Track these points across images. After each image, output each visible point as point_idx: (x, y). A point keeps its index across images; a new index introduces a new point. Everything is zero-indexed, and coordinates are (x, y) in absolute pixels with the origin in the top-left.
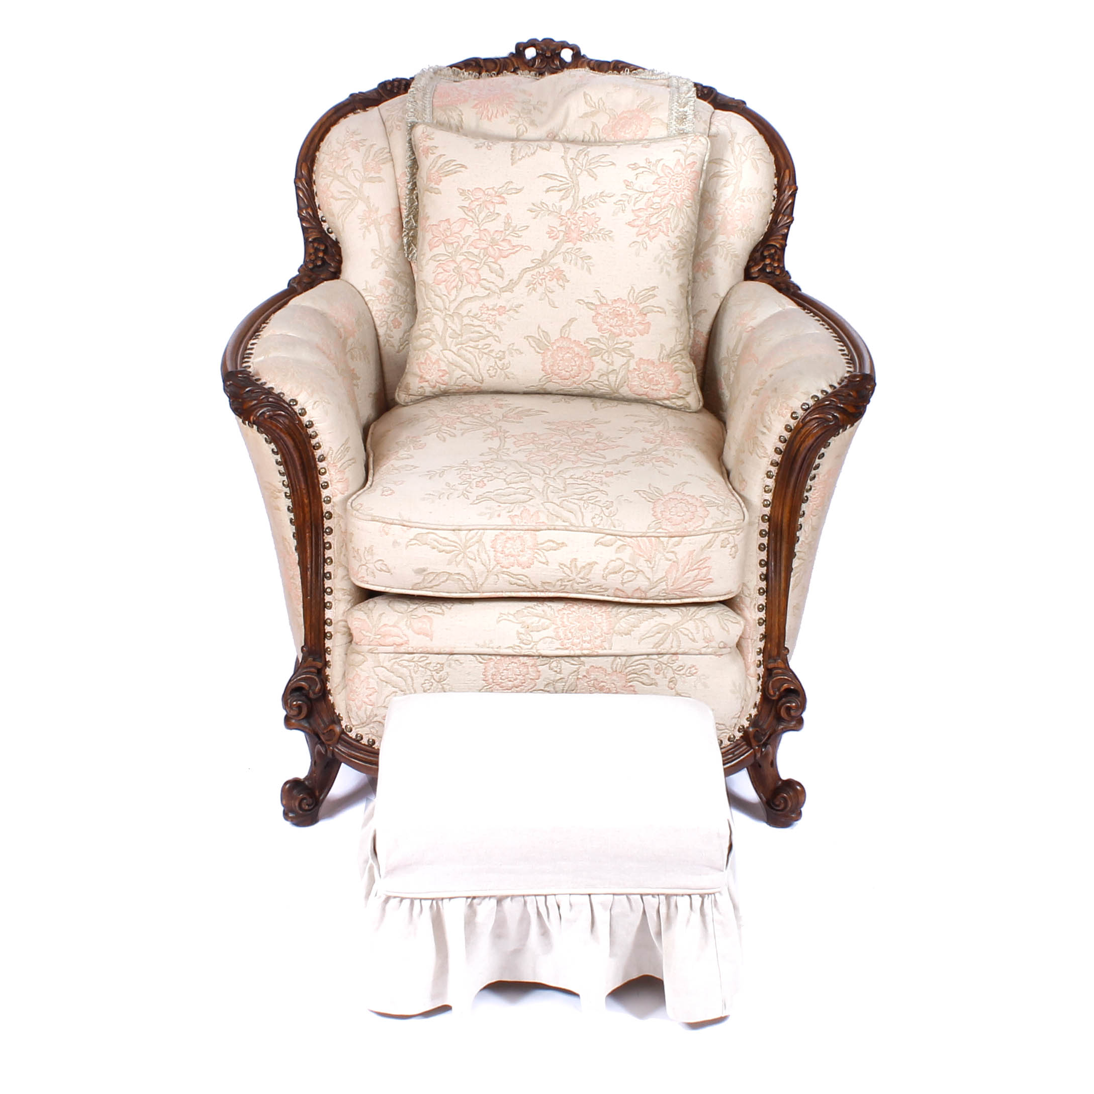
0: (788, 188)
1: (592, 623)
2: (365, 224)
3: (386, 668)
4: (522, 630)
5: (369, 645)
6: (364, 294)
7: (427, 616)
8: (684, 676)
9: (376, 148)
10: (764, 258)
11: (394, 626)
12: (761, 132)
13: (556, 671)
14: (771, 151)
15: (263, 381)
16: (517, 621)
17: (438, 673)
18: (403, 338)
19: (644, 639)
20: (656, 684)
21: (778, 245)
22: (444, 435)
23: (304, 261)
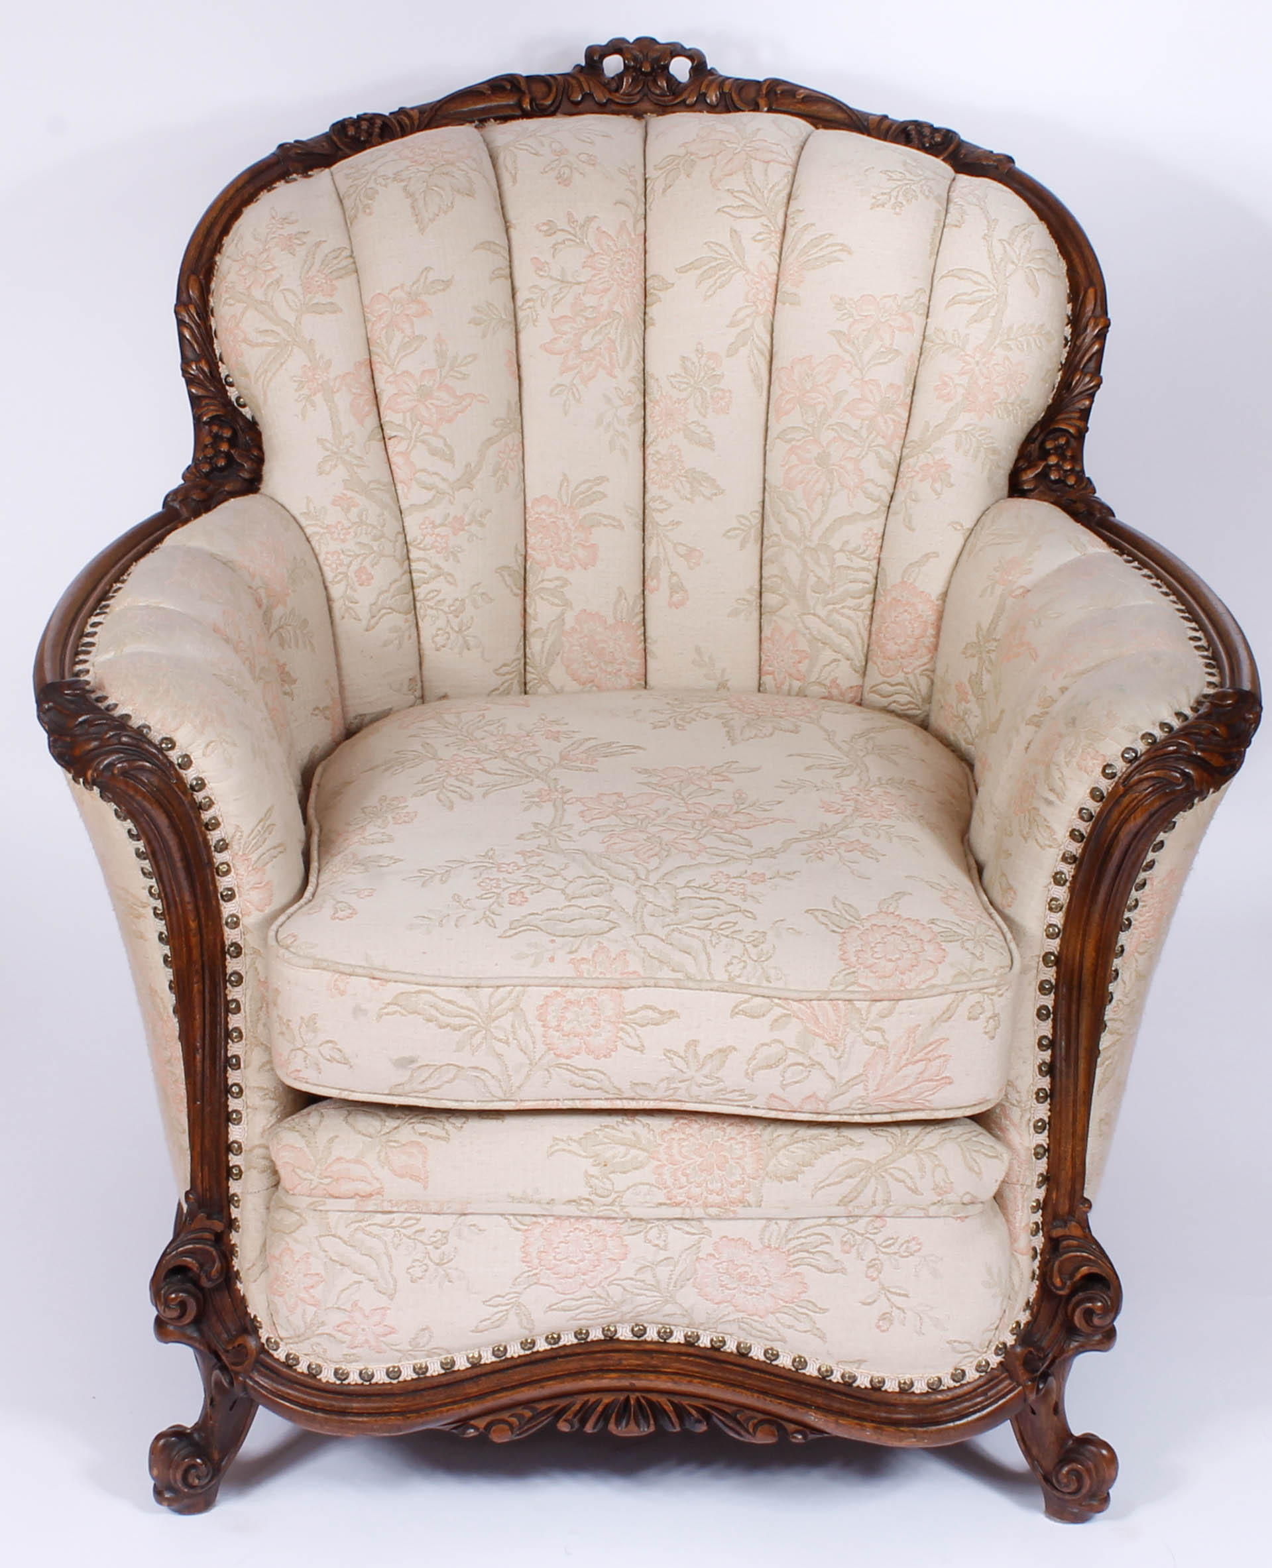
0: (1092, 323)
1: (725, 1156)
2: (306, 391)
3: (340, 1238)
4: (595, 1171)
5: (309, 1196)
6: (304, 523)
7: (418, 1143)
8: (897, 1257)
9: (326, 249)
10: (1045, 454)
11: (357, 1161)
12: (1042, 217)
13: (656, 1246)
14: (1060, 252)
15: (111, 701)
16: (584, 1154)
17: (437, 1248)
18: (374, 604)
19: (823, 1187)
20: (843, 1271)
21: (1072, 430)
22: (450, 794)
23: (195, 459)
